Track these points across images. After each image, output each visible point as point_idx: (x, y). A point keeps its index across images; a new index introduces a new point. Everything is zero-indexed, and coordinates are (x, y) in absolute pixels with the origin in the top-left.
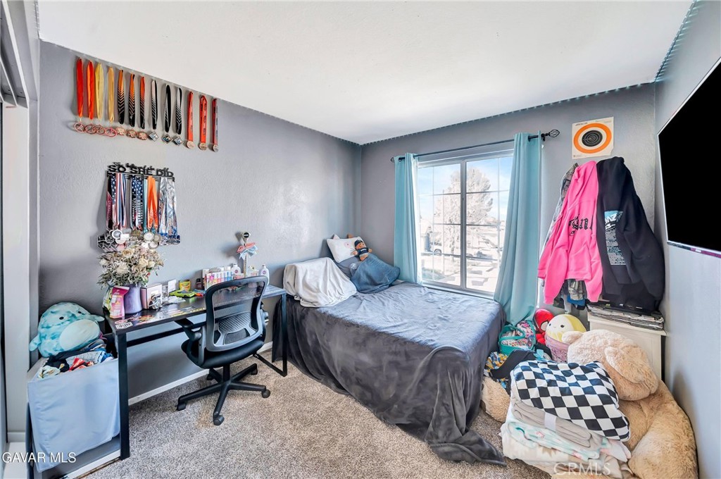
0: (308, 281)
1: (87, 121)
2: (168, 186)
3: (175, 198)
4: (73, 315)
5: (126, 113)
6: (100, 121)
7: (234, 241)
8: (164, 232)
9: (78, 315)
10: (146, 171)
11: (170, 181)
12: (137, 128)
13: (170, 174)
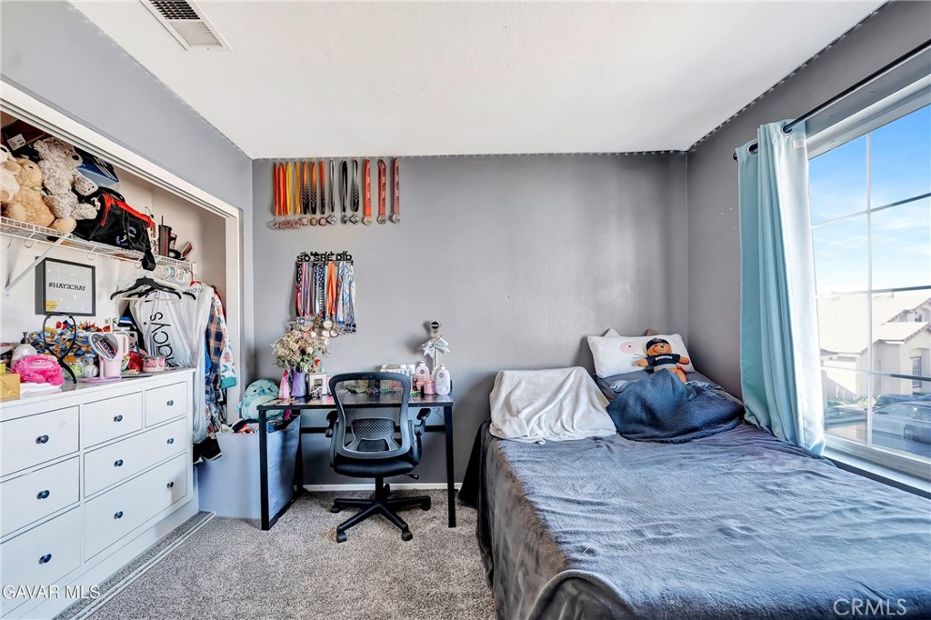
0: (513, 398)
1: (282, 219)
2: (346, 270)
3: (353, 284)
4: (263, 391)
5: (309, 204)
6: (290, 216)
7: (422, 333)
8: (341, 320)
9: (267, 391)
10: (327, 257)
11: (349, 264)
12: (318, 215)
13: (349, 257)
